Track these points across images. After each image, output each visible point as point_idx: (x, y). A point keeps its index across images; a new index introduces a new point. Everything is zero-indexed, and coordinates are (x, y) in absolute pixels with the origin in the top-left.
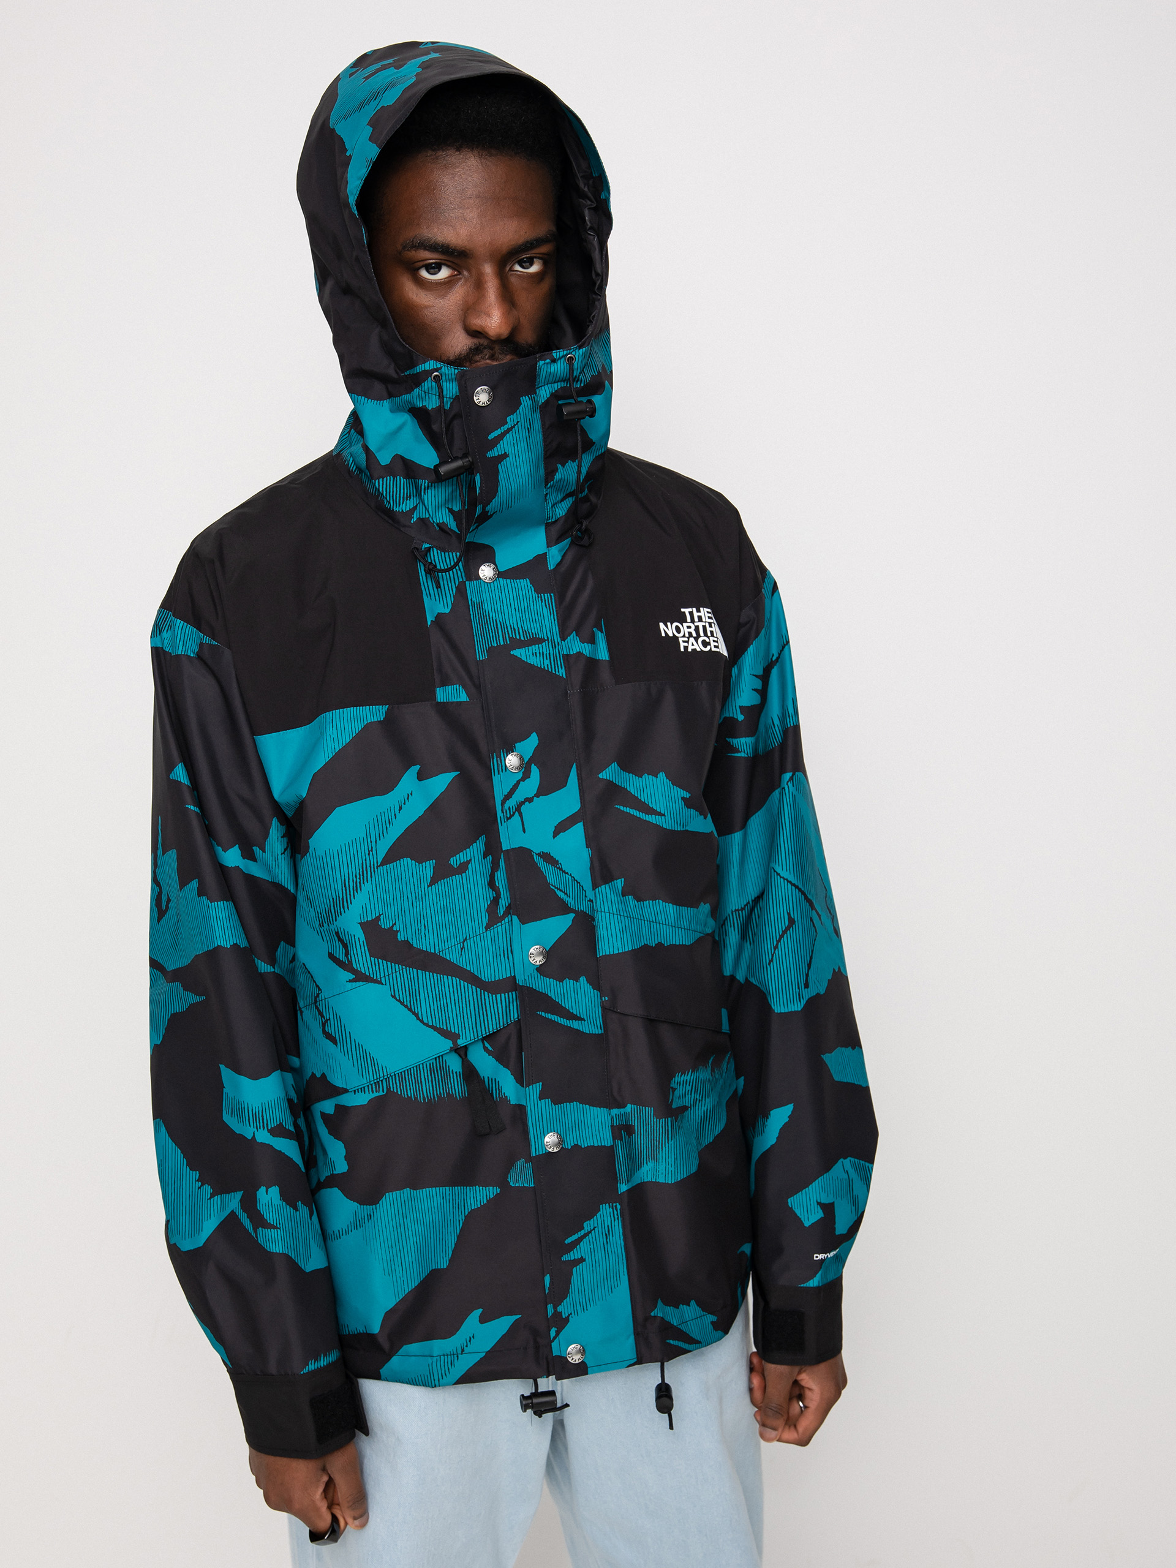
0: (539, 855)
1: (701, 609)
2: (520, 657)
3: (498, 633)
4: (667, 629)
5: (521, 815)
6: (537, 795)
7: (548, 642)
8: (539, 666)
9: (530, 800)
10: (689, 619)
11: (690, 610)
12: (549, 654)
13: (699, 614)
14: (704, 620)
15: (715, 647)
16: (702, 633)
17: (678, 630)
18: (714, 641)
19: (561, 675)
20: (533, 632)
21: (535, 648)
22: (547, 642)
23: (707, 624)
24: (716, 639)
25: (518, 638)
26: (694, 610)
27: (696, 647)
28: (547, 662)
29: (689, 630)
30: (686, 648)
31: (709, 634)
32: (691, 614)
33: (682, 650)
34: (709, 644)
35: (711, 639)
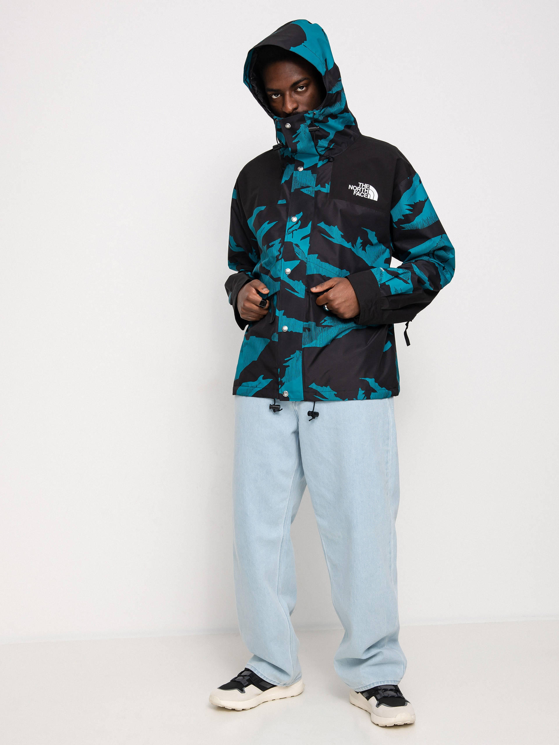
0: (295, 244)
1: (365, 184)
2: (303, 191)
3: (299, 185)
4: (351, 187)
5: (293, 234)
6: (298, 229)
8: (307, 194)
9: (296, 230)
10: (360, 186)
11: (362, 183)
12: (311, 190)
13: (364, 185)
14: (365, 187)
15: (365, 196)
16: (362, 191)
19: (313, 196)
20: (308, 185)
21: (307, 189)
22: (311, 187)
23: (366, 189)
24: (367, 194)
25: (304, 186)
26: (363, 184)
27: (359, 194)
28: (310, 193)
29: (359, 189)
30: (355, 194)
32: (361, 185)
33: (354, 194)
34: (364, 195)
35: (365, 193)
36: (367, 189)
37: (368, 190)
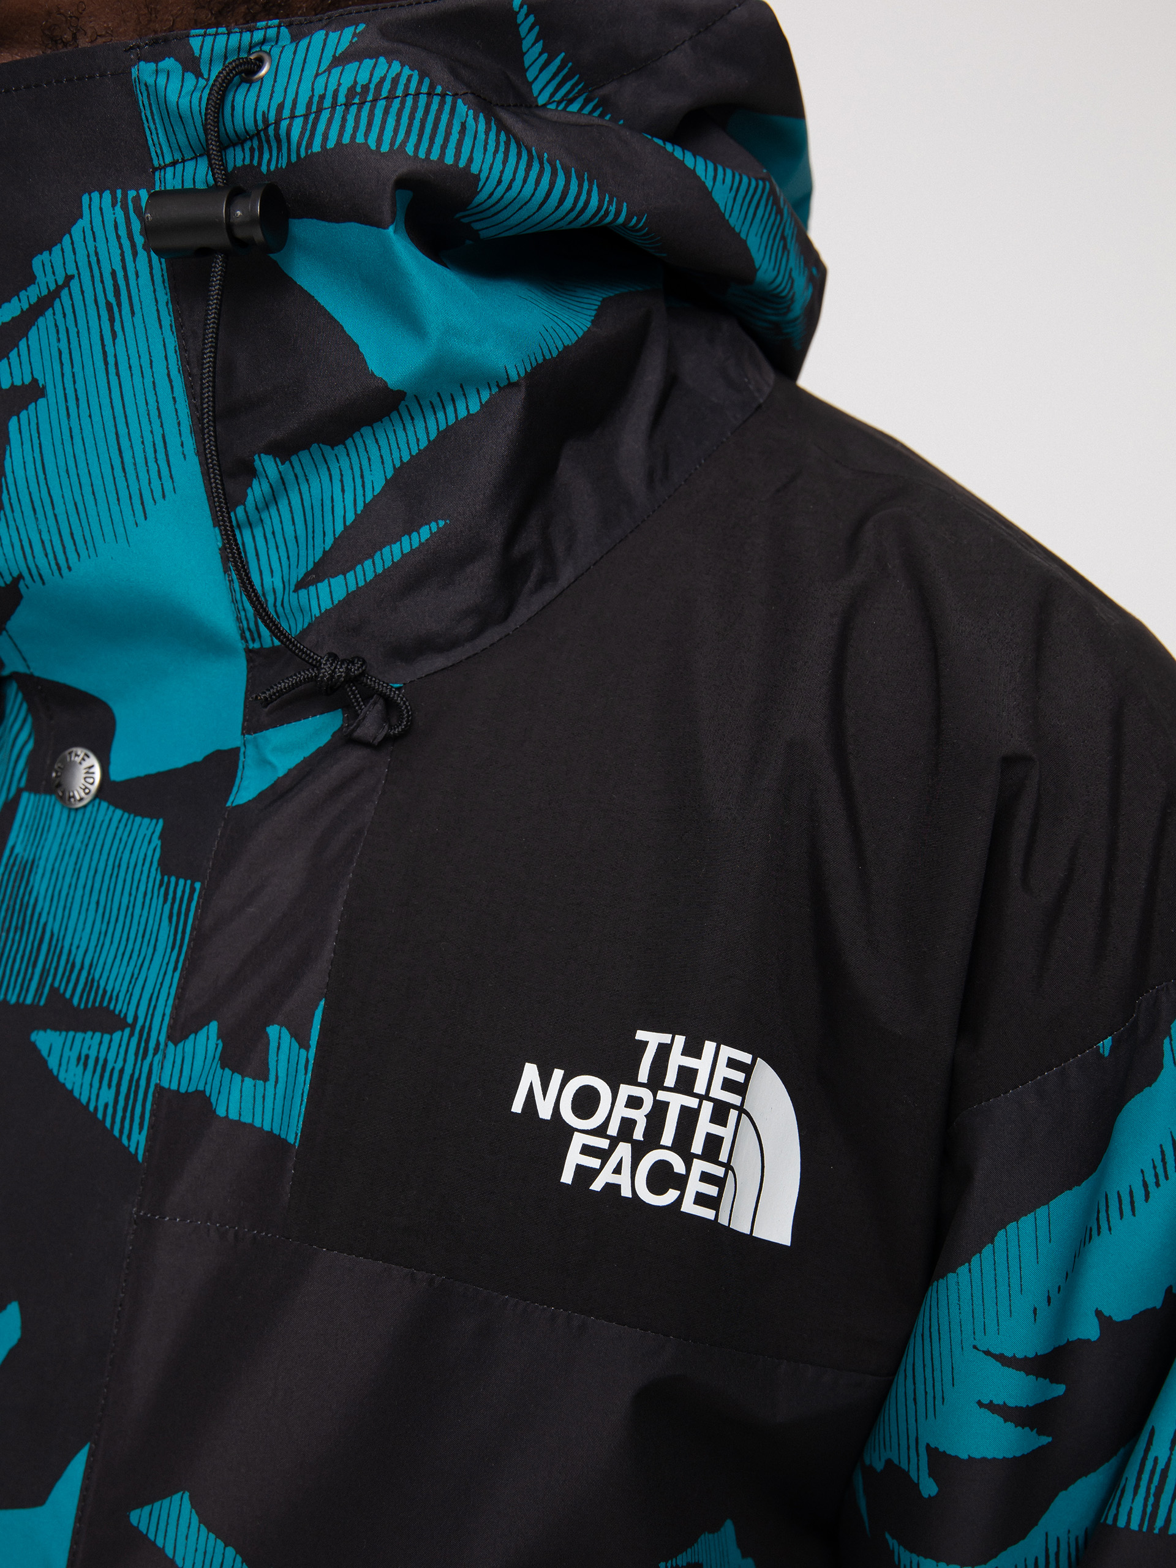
1: (709, 1047)
2: (45, 1053)
3: (34, 966)
4: (540, 1092)
7: (131, 1035)
8: (84, 1101)
10: (643, 1074)
11: (666, 1038)
12: (122, 1071)
13: (690, 1062)
14: (700, 1087)
15: (701, 1199)
16: (668, 1136)
17: (586, 1102)
18: (706, 1177)
19: (132, 1150)
20: (109, 989)
21: (90, 1042)
22: (127, 1031)
23: (707, 1108)
24: (719, 1171)
25: (68, 995)
26: (680, 1041)
27: (623, 1181)
28: (107, 1095)
29: (631, 1113)
30: (580, 1174)
31: (697, 1147)
32: (664, 1051)
33: (567, 1177)
34: (680, 1183)
35: (699, 1166)
36: (720, 1114)
37: (733, 1114)
